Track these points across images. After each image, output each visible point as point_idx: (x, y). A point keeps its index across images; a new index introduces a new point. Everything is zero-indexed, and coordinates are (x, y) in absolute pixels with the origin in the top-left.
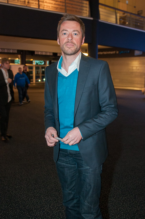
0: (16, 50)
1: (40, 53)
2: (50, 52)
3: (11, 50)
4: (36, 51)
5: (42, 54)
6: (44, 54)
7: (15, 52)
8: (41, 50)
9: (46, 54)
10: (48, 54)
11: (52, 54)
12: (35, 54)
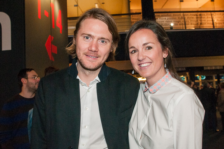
0: (184, 67)
1: (209, 68)
2: (220, 66)
3: (180, 68)
4: (205, 66)
5: (211, 69)
6: (214, 68)
7: (183, 70)
8: (210, 65)
9: (215, 68)
10: (218, 68)
11: (222, 68)
12: (205, 69)
